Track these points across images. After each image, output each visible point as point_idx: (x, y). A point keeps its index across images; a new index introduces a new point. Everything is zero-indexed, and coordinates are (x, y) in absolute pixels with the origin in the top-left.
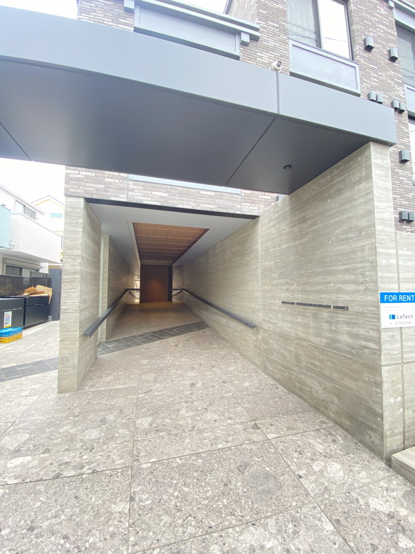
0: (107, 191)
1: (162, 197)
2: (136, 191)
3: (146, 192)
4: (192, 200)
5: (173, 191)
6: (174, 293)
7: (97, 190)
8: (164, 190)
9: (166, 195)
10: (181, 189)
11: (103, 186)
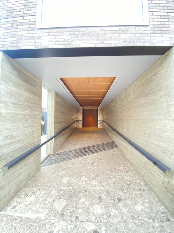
0: (19, 43)
1: (66, 40)
2: (42, 38)
3: (50, 37)
4: (95, 38)
5: (76, 33)
6: (99, 122)
7: (12, 43)
8: (67, 33)
9: (70, 37)
10: (84, 29)
11: (15, 39)
